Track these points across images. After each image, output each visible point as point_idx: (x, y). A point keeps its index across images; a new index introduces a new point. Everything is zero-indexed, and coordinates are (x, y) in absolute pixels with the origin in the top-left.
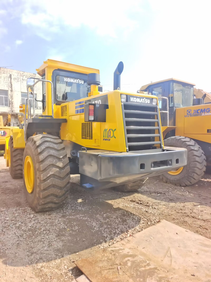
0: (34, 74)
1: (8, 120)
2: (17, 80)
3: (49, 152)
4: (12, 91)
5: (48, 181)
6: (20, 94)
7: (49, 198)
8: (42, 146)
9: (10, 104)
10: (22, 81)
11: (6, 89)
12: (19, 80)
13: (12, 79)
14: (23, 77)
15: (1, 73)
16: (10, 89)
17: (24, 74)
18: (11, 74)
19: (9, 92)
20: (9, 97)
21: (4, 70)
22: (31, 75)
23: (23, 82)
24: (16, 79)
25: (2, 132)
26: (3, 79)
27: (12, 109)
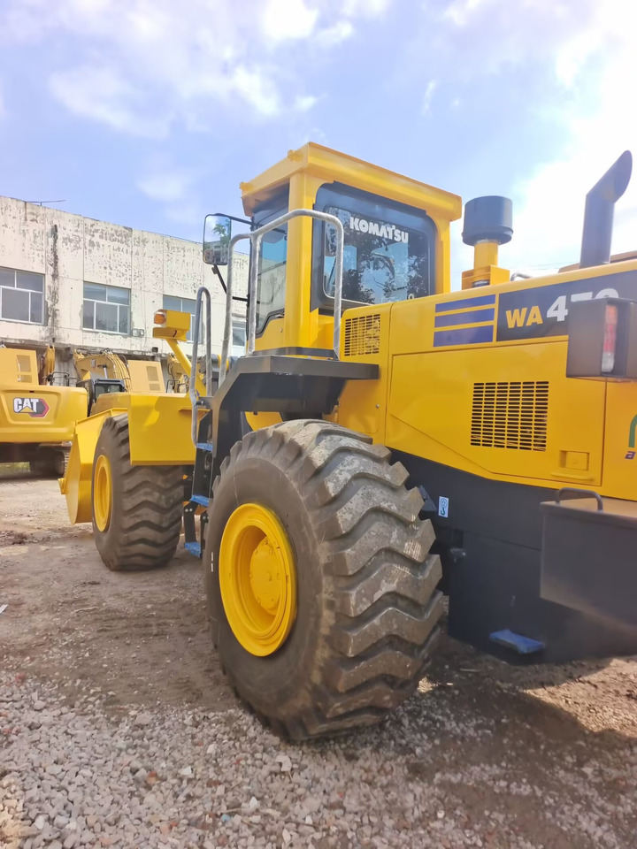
0: (126, 228)
1: (44, 366)
2: (73, 244)
3: (369, 496)
4: (55, 276)
5: (376, 621)
6: (80, 288)
7: (370, 691)
8: (337, 471)
9: (47, 316)
10: (88, 248)
11: (39, 269)
12: (82, 243)
13: (58, 240)
14: (93, 236)
15: (26, 220)
16: (51, 270)
17: (95, 227)
18: (56, 226)
19: (48, 280)
20: (47, 295)
21: (35, 212)
22: (116, 232)
23: (90, 251)
24: (71, 241)
25: (35, 401)
26: (32, 239)
27: (52, 331)
